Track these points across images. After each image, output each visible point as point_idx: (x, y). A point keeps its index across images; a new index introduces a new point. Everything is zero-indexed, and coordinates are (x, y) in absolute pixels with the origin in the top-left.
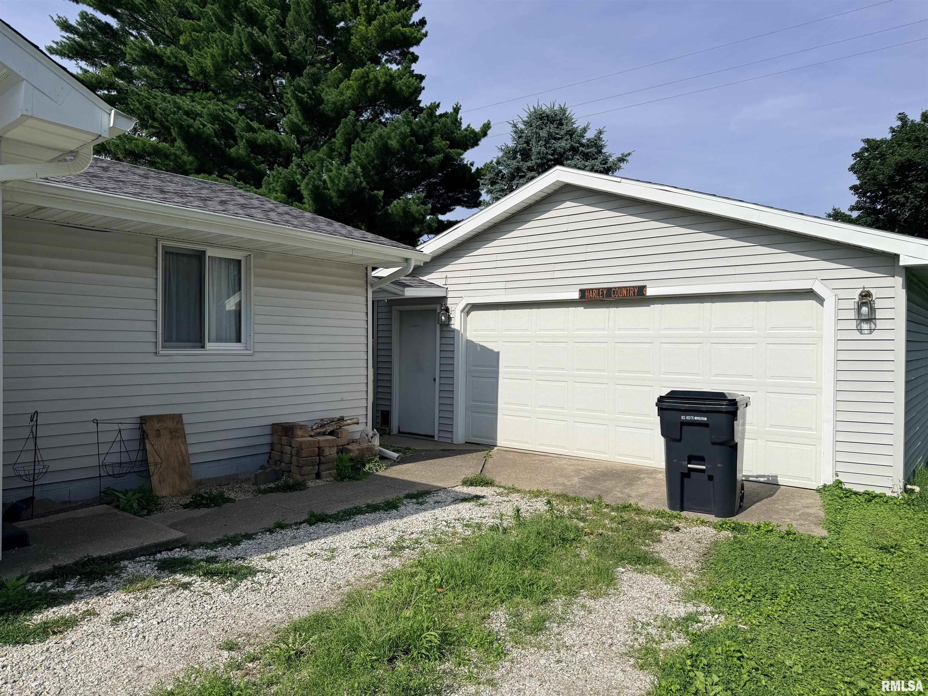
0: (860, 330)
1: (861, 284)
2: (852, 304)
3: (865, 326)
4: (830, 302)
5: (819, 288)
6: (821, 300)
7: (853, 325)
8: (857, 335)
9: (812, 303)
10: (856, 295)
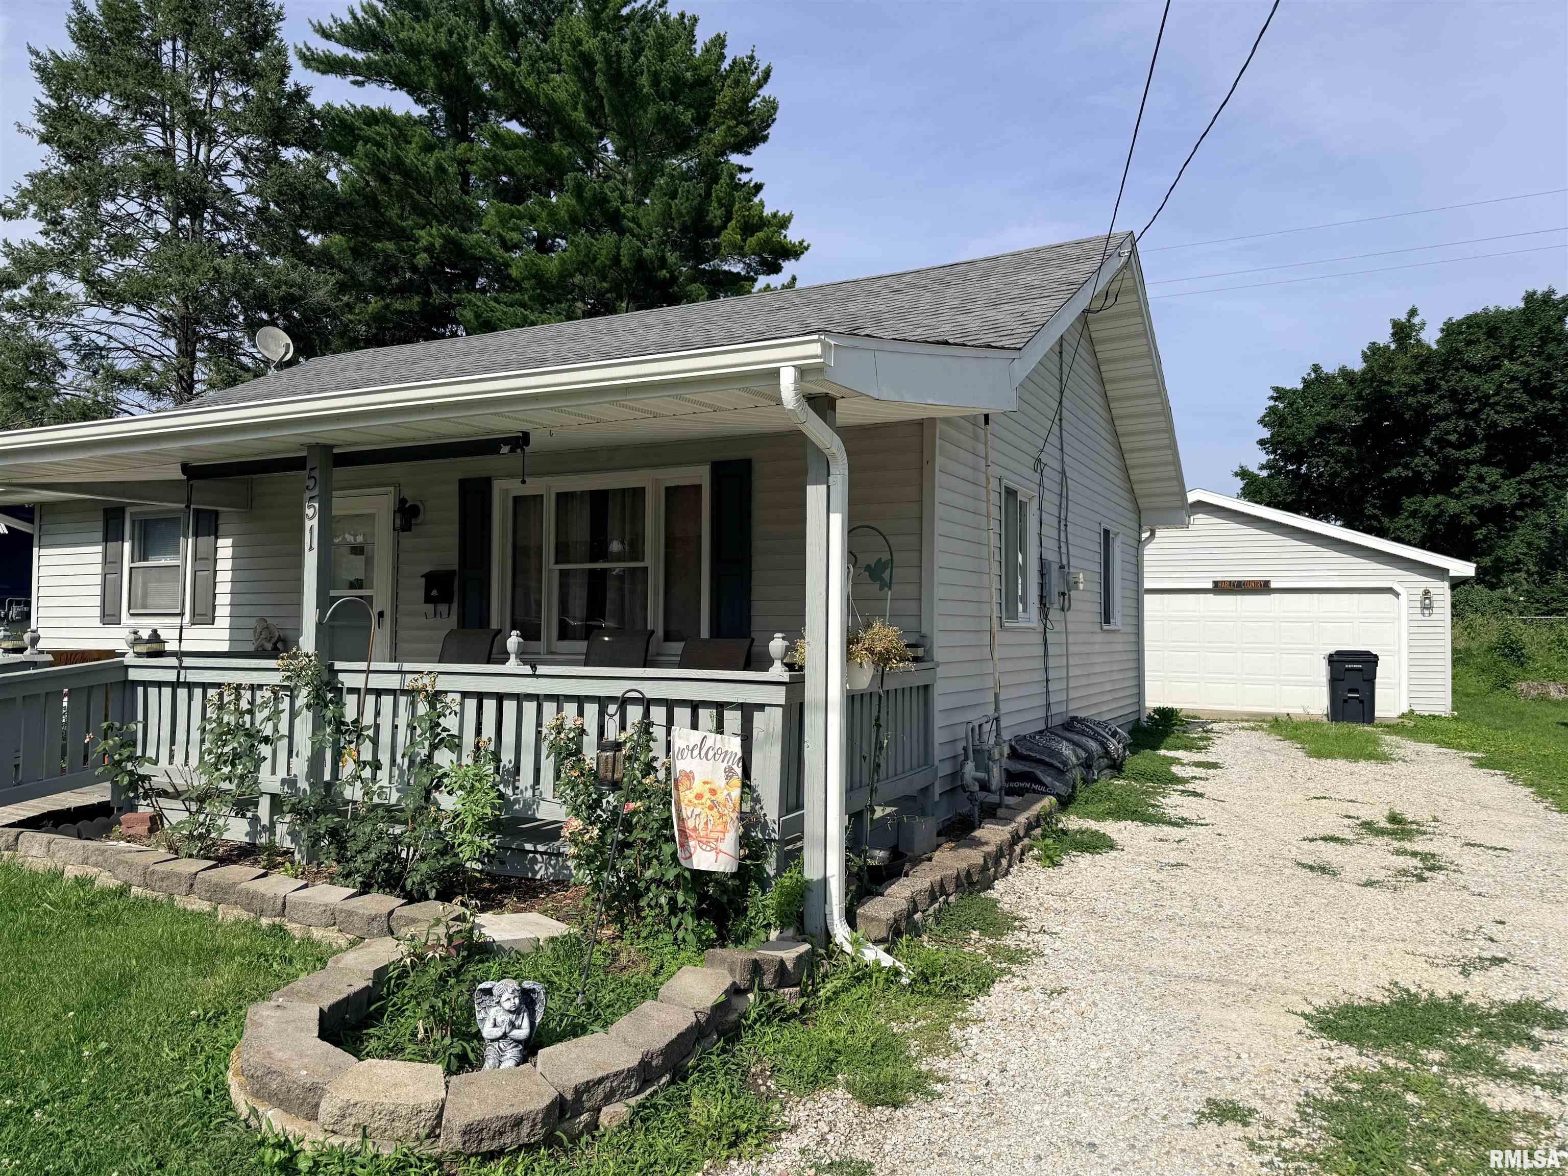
0: (1423, 614)
1: (1424, 585)
2: (1419, 598)
3: (1426, 612)
4: (1404, 597)
5: (1397, 587)
6: (1397, 595)
7: (1419, 610)
8: (1421, 617)
9: (1390, 596)
10: (1421, 591)
